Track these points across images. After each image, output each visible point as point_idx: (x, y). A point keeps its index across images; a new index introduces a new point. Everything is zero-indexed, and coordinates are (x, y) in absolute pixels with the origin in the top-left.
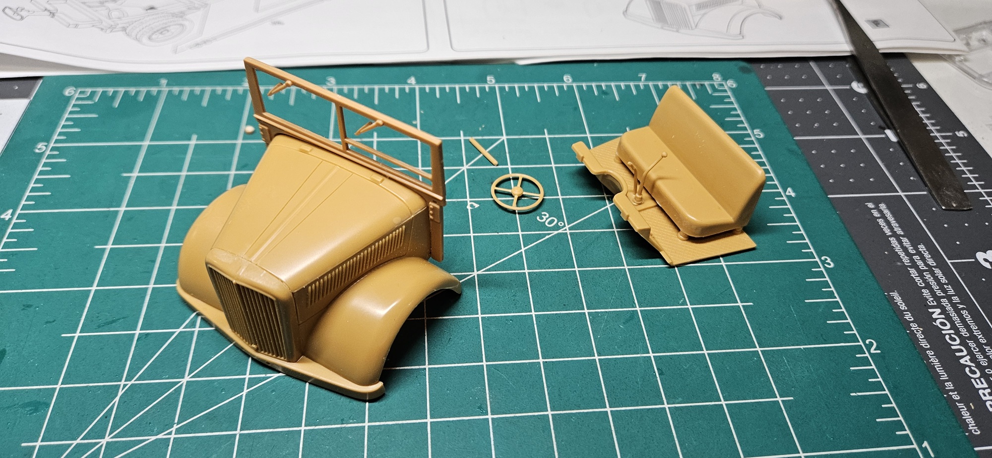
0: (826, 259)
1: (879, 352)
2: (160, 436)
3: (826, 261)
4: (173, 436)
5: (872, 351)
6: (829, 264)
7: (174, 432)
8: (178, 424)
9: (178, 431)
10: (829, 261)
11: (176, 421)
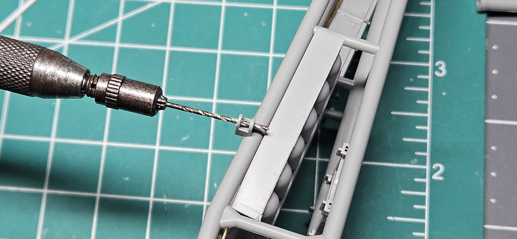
0: (441, 65)
1: (441, 178)
3: (439, 68)
5: (435, 177)
6: (441, 71)
10: (443, 68)
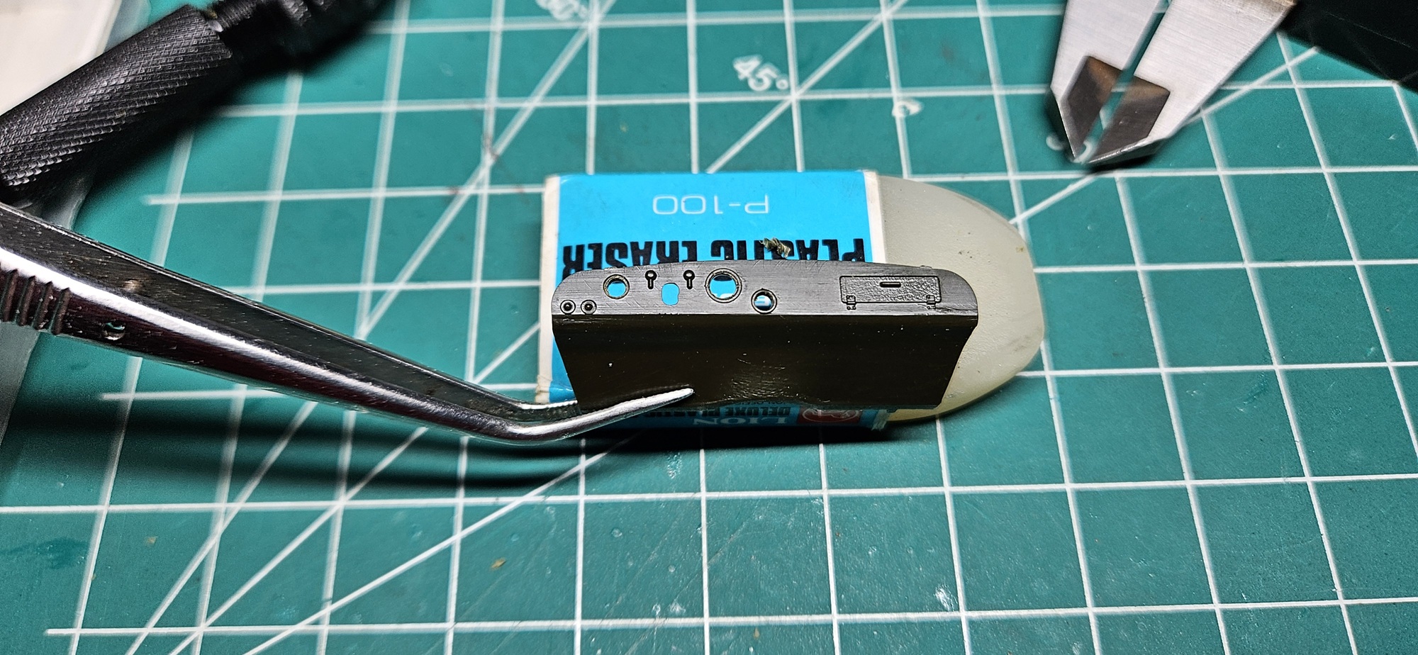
2: (302, 627)
4: (325, 629)
7: (327, 620)
8: (334, 600)
9: (335, 618)
11: (329, 593)
